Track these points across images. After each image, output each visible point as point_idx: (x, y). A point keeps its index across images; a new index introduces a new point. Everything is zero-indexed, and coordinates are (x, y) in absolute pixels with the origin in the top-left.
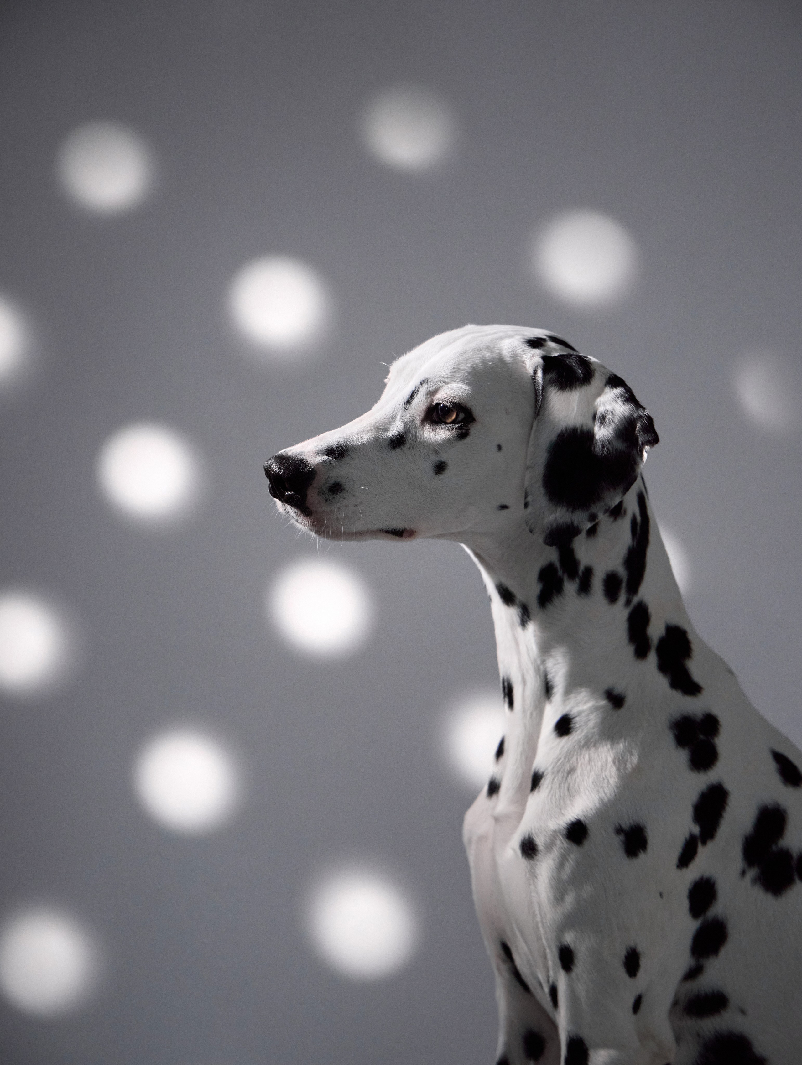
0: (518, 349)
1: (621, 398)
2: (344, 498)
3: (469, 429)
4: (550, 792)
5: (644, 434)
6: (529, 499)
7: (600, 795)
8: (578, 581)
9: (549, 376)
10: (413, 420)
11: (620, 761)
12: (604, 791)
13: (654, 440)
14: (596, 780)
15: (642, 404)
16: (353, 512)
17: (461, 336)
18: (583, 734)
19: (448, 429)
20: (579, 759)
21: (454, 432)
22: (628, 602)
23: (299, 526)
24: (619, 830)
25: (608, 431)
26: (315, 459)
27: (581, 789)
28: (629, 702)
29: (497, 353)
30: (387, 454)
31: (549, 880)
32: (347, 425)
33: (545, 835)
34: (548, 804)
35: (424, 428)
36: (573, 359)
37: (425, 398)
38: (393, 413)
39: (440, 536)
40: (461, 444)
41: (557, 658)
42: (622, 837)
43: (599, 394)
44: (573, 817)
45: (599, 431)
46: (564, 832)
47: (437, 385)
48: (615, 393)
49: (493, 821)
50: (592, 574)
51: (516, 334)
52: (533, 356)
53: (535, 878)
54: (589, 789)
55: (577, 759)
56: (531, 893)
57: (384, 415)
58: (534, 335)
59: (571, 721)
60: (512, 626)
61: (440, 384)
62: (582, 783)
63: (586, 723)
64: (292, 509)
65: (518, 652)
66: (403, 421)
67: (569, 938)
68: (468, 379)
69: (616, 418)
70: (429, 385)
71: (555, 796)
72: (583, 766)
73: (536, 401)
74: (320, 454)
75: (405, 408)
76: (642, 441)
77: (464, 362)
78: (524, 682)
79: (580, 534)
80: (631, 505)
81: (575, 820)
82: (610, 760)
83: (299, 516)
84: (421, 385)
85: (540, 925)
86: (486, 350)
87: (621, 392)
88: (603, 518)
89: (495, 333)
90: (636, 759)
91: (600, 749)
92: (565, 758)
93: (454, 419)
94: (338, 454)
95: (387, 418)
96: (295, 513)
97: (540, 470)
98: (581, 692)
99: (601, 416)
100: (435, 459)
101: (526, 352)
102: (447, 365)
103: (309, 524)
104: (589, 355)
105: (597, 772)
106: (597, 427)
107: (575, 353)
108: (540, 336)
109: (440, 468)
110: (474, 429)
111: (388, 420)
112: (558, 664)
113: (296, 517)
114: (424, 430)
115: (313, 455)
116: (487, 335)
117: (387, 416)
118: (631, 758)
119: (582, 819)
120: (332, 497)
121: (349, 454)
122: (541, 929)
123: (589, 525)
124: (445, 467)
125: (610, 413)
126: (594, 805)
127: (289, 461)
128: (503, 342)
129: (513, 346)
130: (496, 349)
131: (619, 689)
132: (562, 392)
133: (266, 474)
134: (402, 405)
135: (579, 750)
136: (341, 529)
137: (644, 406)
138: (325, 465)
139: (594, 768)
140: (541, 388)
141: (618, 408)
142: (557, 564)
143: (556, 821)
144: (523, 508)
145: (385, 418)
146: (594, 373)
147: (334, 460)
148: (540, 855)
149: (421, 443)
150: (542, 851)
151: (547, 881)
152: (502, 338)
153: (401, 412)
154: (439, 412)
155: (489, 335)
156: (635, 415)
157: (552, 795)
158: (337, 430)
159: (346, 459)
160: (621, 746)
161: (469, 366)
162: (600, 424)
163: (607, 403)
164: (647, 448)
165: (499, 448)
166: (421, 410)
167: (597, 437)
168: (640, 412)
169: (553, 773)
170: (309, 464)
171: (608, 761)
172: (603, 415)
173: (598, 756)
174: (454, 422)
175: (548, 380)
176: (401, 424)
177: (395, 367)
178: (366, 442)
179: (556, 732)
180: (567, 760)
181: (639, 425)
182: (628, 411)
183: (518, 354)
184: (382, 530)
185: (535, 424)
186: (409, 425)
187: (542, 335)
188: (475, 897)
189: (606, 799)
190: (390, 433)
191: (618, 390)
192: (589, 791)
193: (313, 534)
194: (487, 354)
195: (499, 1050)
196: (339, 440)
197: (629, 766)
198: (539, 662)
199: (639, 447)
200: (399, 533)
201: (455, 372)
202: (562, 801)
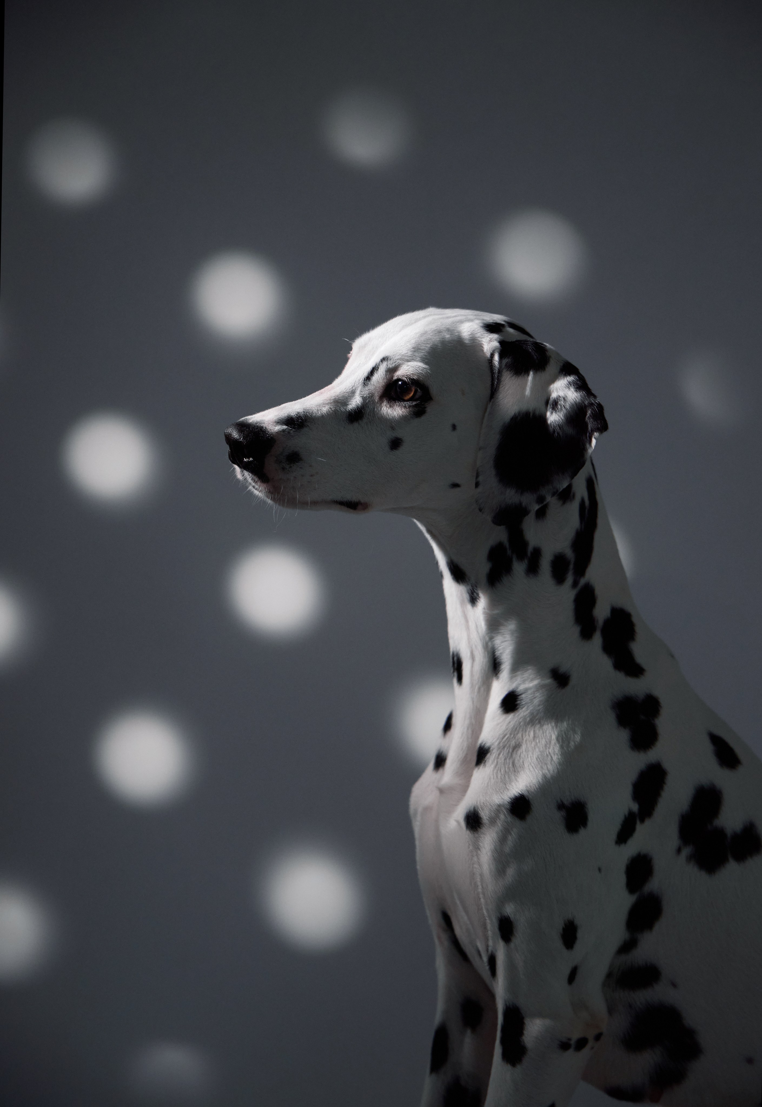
0: (477, 332)
1: (574, 385)
2: (300, 468)
3: (425, 408)
4: (495, 767)
5: (594, 421)
6: (480, 479)
7: (543, 771)
8: (526, 561)
9: (505, 361)
10: (371, 395)
11: (563, 740)
12: (547, 767)
13: (603, 427)
14: (540, 757)
15: (593, 392)
16: (309, 482)
17: (423, 317)
18: (529, 711)
19: (405, 407)
20: (524, 736)
21: (411, 409)
22: (575, 584)
23: (256, 492)
24: (561, 806)
25: (559, 416)
26: (274, 427)
27: (525, 765)
28: (573, 681)
29: (456, 336)
30: (344, 427)
31: (492, 852)
32: (307, 397)
33: (490, 809)
34: (494, 779)
35: (382, 404)
36: (529, 345)
37: (384, 375)
38: (352, 388)
39: (393, 510)
40: (417, 421)
41: (505, 635)
42: (563, 813)
43: (553, 381)
44: (516, 792)
45: (551, 416)
46: (508, 807)
47: (397, 363)
48: (568, 380)
49: (437, 793)
50: (541, 555)
51: (476, 318)
52: (491, 341)
53: (478, 850)
54: (533, 765)
55: (522, 736)
56: (473, 864)
57: (344, 389)
58: (494, 320)
59: (517, 698)
60: (462, 603)
61: (400, 362)
62: (526, 759)
63: (531, 700)
64: (249, 475)
65: (468, 628)
66: (361, 396)
67: (509, 910)
68: (426, 359)
69: (567, 404)
70: (389, 362)
71: (500, 771)
72: (528, 742)
73: (492, 384)
74: (280, 423)
75: (364, 384)
76: (591, 427)
77: (424, 342)
78: (473, 658)
79: (528, 515)
80: (580, 490)
81: (519, 795)
82: (554, 737)
83: (256, 482)
84: (381, 363)
85: (481, 896)
86: (447, 331)
87: (574, 379)
88: (551, 500)
89: (455, 316)
90: (579, 737)
91: (544, 727)
92: (511, 734)
93: (412, 397)
94: (297, 424)
95: (347, 393)
96: (252, 479)
97: (491, 451)
98: (528, 670)
99: (553, 402)
100: (391, 435)
101: (484, 336)
102: (408, 344)
103: (265, 491)
104: (546, 343)
105: (542, 749)
106: (549, 412)
107: (532, 340)
108: (499, 322)
109: (396, 444)
110: (431, 408)
111: (348, 394)
112: (505, 641)
113: (254, 484)
114: (382, 406)
115: (273, 424)
116: (448, 318)
117: (347, 390)
118: (574, 735)
119: (526, 794)
120: (289, 466)
121: (308, 425)
122: (482, 900)
123: (537, 507)
124: (400, 443)
125: (562, 399)
126: (537, 781)
127: (249, 428)
128: (463, 325)
129: (472, 330)
130: (456, 331)
131: (563, 669)
132: (517, 377)
133: (226, 440)
134: (362, 381)
135: (524, 727)
136: (296, 497)
137: (596, 395)
138: (284, 434)
139: (538, 745)
140: (497, 372)
141: (570, 394)
142: (507, 544)
143: (500, 796)
144: (474, 487)
145: (344, 393)
146: (549, 360)
147: (293, 430)
148: (484, 828)
149: (379, 419)
150: (486, 824)
151: (489, 854)
152: (461, 322)
153: (360, 387)
154: (398, 389)
155: (450, 317)
156: (586, 403)
157: (498, 770)
158: (297, 401)
159: (305, 429)
160: (565, 724)
161: (429, 346)
162: (552, 409)
163: (560, 390)
164: (596, 434)
165: (454, 427)
166: (380, 386)
167: (549, 422)
168: (591, 399)
169: (499, 748)
170: (268, 432)
171: (552, 739)
172: (555, 400)
173: (543, 733)
174: (411, 399)
175: (504, 364)
176: (360, 399)
177: (358, 344)
178: (325, 415)
179: (502, 709)
180: (512, 736)
181: (589, 412)
182: (579, 397)
183: (476, 337)
184: (337, 501)
185: (489, 406)
186: (367, 401)
187: (502, 321)
188: (418, 867)
189: (549, 776)
190: (349, 407)
191: (571, 377)
192: (533, 767)
193: (269, 501)
194: (448, 336)
195: (438, 1019)
196: (298, 411)
197: (572, 744)
198: (487, 639)
199: (588, 434)
200: (353, 506)
201: (415, 351)
202: (507, 777)
